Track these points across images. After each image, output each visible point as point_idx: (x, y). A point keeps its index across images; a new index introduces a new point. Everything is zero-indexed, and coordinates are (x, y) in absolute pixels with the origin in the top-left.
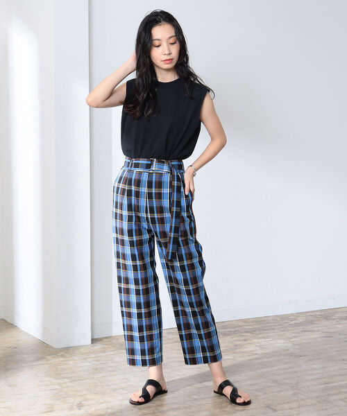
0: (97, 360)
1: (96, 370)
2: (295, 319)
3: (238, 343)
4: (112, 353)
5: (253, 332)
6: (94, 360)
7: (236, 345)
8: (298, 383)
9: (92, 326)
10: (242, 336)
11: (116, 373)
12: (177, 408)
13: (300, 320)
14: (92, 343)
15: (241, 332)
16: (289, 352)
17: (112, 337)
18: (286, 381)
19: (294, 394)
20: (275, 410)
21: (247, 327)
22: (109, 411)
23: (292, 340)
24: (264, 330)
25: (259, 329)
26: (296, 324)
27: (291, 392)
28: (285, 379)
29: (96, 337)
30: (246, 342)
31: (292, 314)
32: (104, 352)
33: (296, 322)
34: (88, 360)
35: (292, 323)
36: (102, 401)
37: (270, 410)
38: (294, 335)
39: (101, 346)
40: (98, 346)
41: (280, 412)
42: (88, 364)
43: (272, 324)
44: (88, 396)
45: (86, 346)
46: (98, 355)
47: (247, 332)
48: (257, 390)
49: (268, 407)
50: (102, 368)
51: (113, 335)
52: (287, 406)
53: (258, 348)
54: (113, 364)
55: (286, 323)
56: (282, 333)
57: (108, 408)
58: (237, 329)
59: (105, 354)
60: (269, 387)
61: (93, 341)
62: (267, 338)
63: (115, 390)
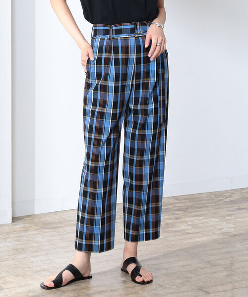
0: (17, 241)
1: (17, 251)
2: (230, 196)
3: (169, 221)
4: (35, 232)
5: (185, 210)
6: (15, 240)
7: (168, 224)
8: (232, 264)
9: (13, 203)
10: (174, 214)
11: (38, 254)
12: (103, 291)
13: (235, 197)
14: (13, 222)
15: (173, 210)
16: (223, 231)
17: (34, 215)
18: (220, 262)
19: (228, 276)
20: (208, 293)
21: (179, 205)
22: (31, 294)
23: (226, 218)
24: (197, 208)
25: (192, 207)
26: (230, 201)
27: (225, 273)
28: (219, 259)
29: (17, 215)
30: (177, 221)
31: (227, 191)
32: (26, 231)
33: (231, 199)
34: (8, 240)
35: (226, 200)
36: (22, 284)
37: (202, 293)
38: (229, 213)
39: (23, 225)
40: (19, 225)
41: (213, 295)
42: (8, 244)
43: (205, 202)
44: (7, 279)
45: (7, 225)
46: (19, 234)
47: (179, 210)
48: (189, 272)
49: (201, 289)
50: (23, 249)
51: (35, 213)
52: (220, 288)
53: (190, 227)
54: (35, 245)
55: (221, 200)
56: (216, 211)
57: (30, 291)
58: (168, 207)
59: (27, 234)
60: (202, 268)
61: (14, 219)
62: (200, 216)
63: (36, 272)
